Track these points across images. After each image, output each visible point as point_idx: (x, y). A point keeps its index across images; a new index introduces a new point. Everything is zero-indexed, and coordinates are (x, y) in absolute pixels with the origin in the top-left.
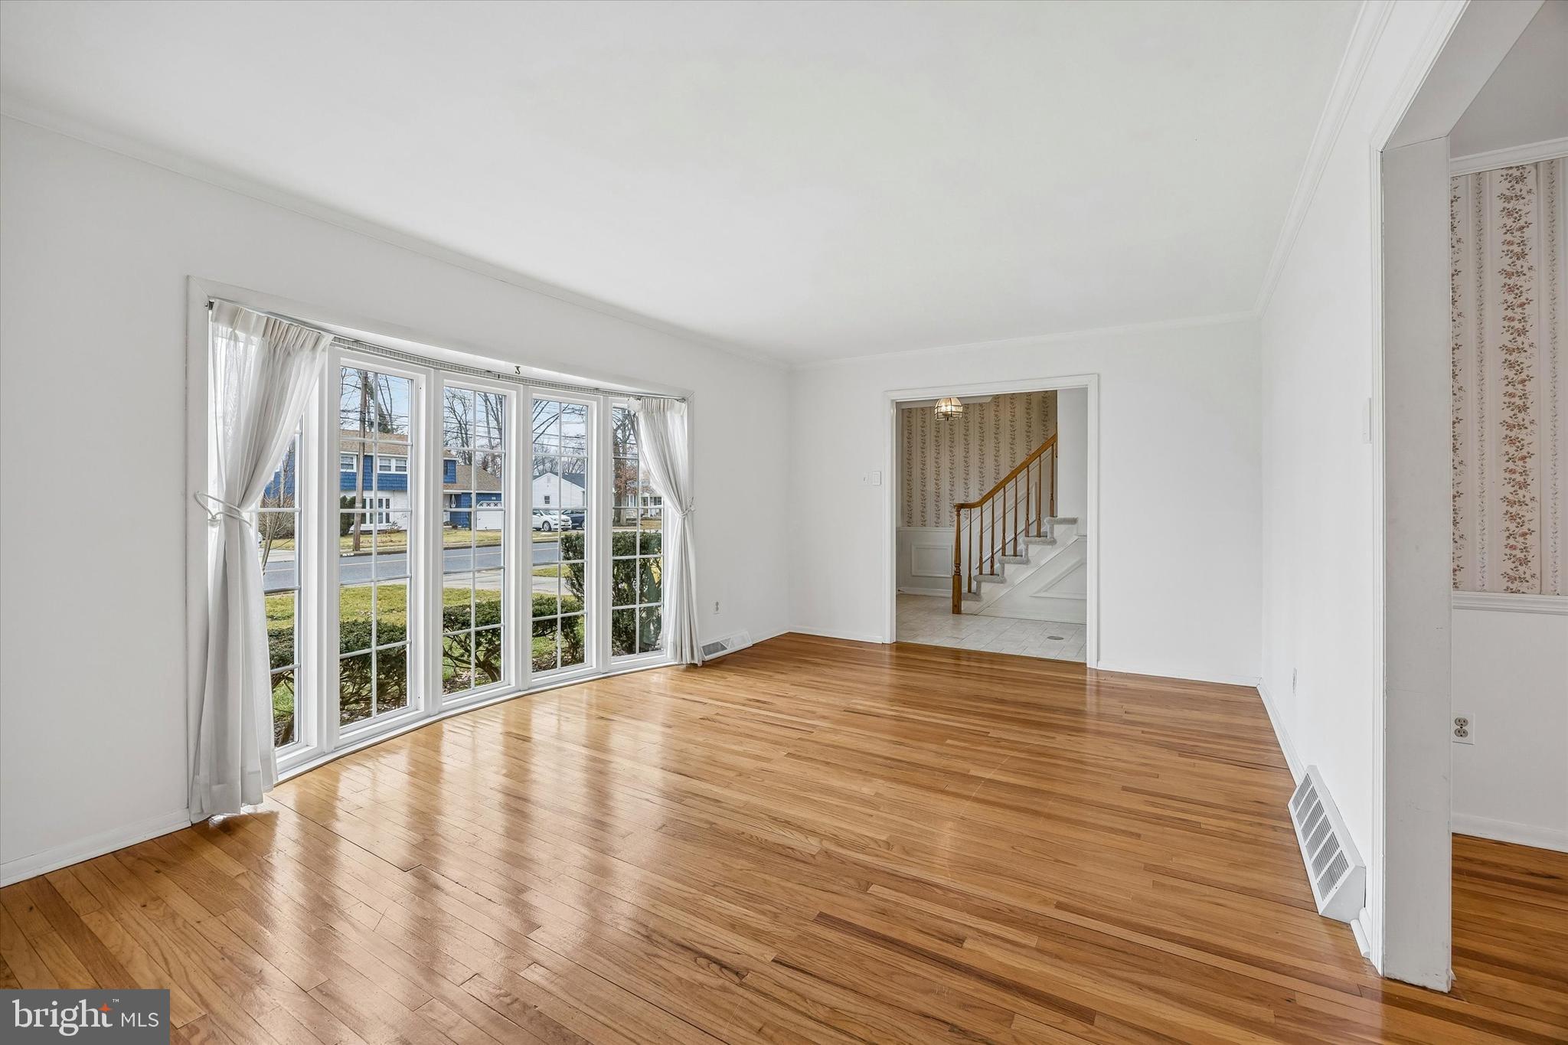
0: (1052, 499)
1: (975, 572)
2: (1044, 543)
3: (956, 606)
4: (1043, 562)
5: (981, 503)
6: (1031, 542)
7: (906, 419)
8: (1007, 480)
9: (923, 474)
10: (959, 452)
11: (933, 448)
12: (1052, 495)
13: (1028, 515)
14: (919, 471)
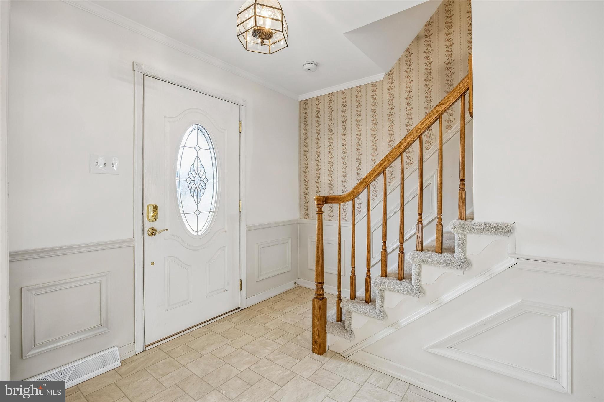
0: (463, 189)
1: (346, 293)
2: (448, 264)
3: (316, 342)
4: (447, 297)
5: (353, 195)
6: (425, 261)
7: (303, 111)
8: (389, 160)
9: (317, 165)
10: (351, 139)
11: (327, 137)
12: (463, 180)
13: (420, 214)
14: (314, 162)
